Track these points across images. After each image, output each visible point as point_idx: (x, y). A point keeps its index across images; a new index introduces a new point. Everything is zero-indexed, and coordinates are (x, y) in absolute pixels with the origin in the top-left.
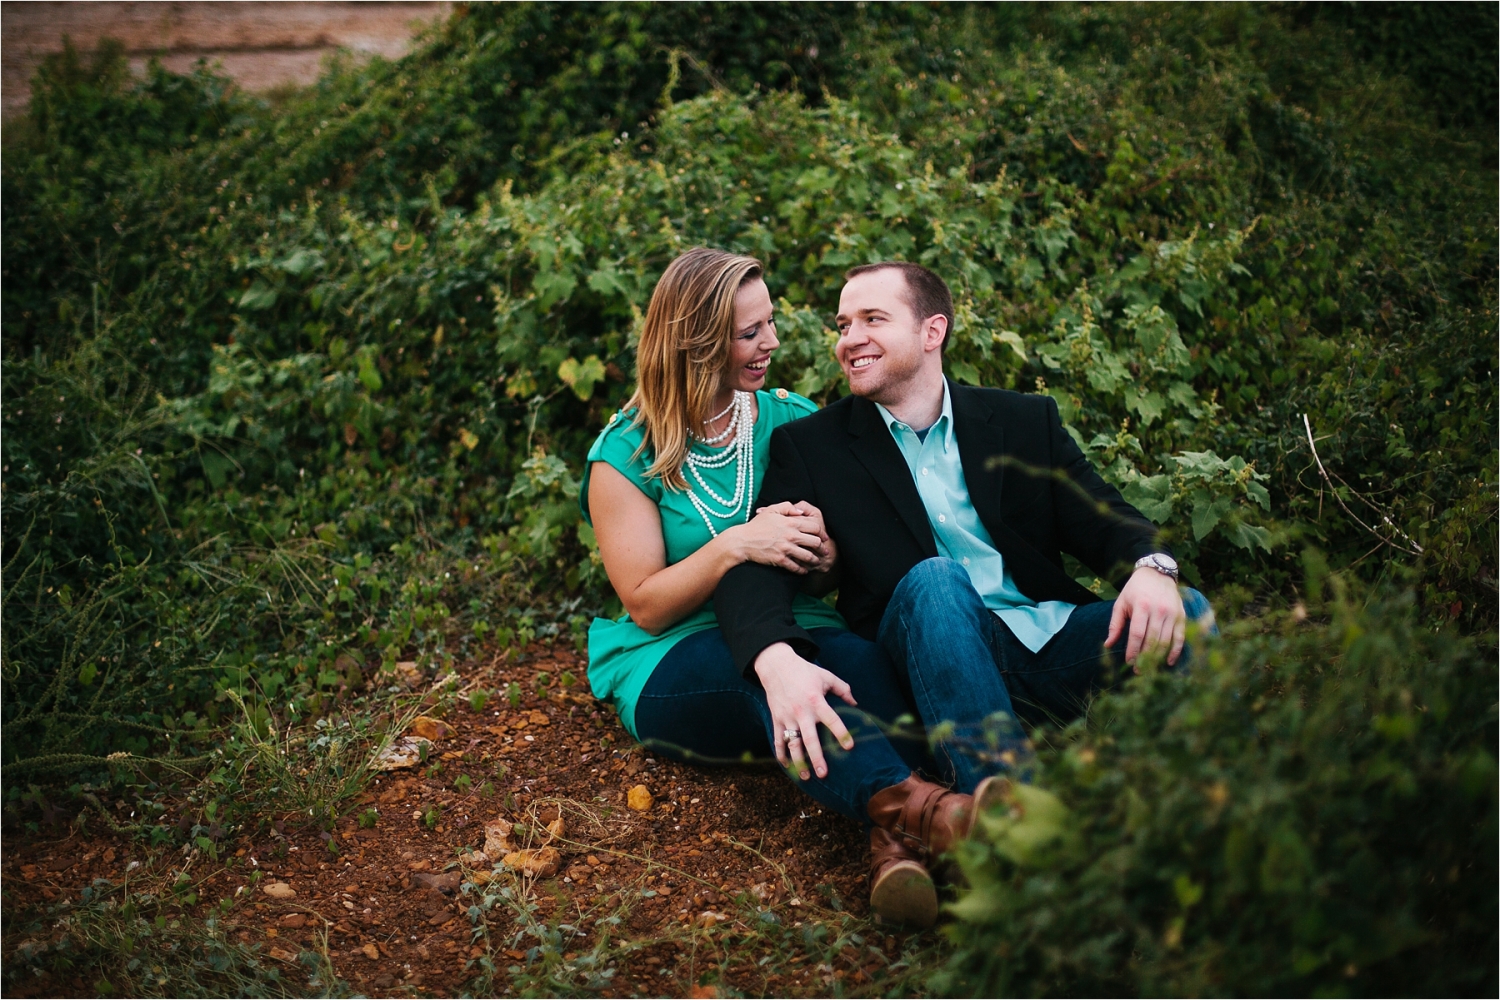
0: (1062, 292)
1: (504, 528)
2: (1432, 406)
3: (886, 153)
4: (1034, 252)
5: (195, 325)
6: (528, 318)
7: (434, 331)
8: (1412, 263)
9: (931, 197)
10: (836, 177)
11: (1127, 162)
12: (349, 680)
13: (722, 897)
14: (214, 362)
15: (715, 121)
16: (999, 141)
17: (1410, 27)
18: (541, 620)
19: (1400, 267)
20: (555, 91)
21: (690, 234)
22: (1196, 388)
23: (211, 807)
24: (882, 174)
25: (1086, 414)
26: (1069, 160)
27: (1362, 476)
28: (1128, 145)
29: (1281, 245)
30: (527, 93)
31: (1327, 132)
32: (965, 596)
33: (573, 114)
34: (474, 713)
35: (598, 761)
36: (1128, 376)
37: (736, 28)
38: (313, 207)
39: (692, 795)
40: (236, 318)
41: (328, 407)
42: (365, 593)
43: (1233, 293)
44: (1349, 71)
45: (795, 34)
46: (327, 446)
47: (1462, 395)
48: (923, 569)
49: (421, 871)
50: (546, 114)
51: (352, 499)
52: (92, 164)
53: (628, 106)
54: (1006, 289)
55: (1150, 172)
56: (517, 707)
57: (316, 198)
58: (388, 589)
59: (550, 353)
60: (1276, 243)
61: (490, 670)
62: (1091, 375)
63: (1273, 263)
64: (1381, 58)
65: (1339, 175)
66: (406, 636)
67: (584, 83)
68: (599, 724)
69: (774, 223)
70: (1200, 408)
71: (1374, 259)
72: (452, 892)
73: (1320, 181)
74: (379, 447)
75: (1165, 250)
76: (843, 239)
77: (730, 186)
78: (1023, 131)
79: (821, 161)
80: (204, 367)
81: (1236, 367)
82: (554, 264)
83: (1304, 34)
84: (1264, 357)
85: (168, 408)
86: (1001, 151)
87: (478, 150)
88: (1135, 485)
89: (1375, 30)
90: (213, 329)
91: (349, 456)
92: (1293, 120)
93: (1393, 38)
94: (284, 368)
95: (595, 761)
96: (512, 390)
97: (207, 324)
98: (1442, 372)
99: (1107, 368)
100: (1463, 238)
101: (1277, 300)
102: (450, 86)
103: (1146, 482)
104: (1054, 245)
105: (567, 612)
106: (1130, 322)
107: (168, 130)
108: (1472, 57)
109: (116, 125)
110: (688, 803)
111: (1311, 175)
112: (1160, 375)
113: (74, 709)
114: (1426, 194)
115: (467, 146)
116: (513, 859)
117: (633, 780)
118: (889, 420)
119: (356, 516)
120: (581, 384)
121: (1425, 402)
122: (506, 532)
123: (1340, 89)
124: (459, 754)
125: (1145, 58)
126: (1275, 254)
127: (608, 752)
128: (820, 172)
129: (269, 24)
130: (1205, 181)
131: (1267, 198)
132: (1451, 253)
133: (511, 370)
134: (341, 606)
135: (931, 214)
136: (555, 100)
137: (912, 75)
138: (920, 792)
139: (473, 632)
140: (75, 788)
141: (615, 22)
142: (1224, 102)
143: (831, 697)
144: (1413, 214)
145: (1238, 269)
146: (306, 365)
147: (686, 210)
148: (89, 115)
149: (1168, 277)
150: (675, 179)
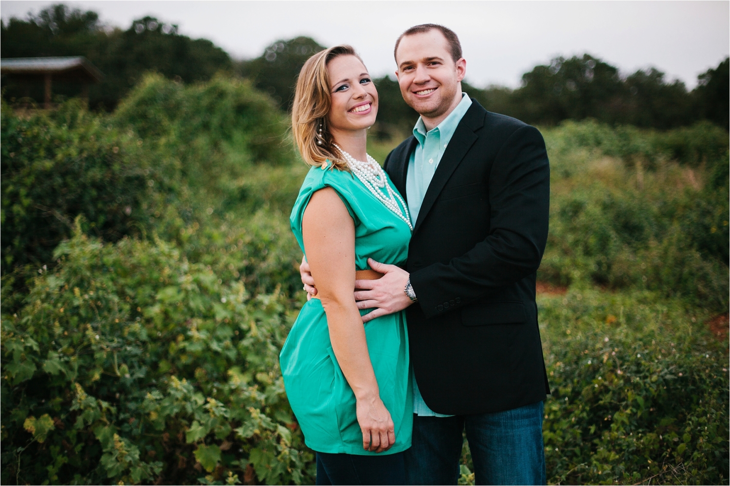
15: (101, 259)
37: (81, 197)
59: (17, 413)
69: (144, 322)
77: (117, 300)
82: (21, 357)
120: (39, 432)
128: (172, 290)
150: (86, 297)
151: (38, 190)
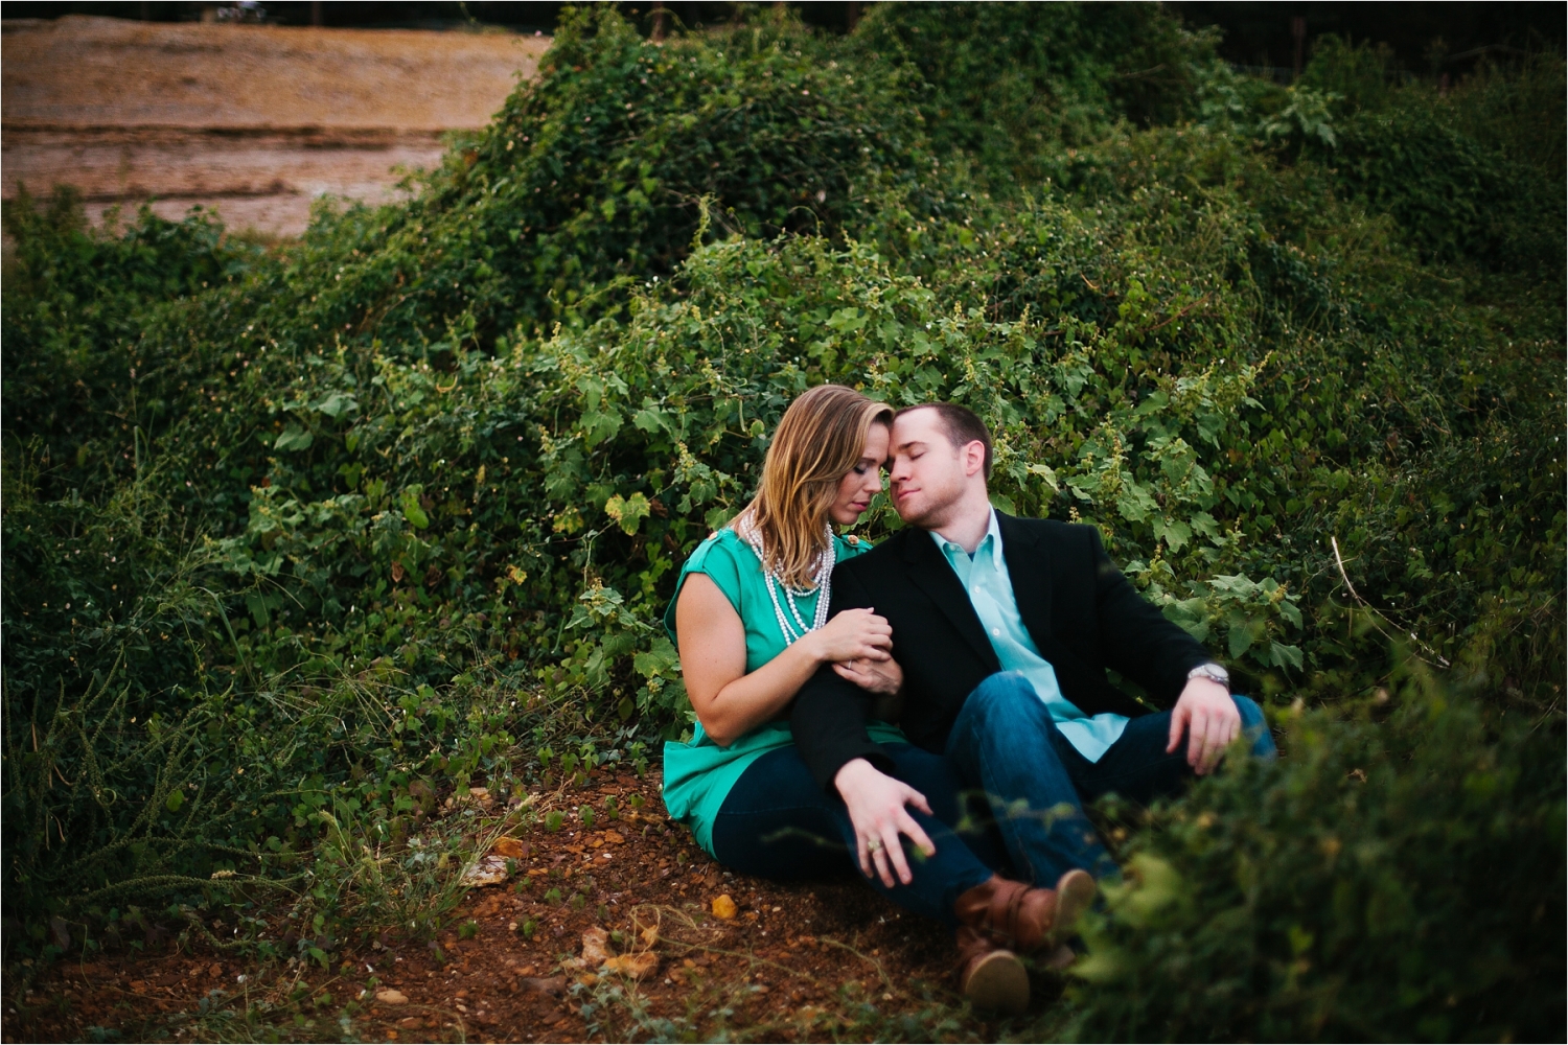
0: (1086, 427)
1: (556, 661)
2: (1447, 530)
3: (910, 294)
4: (1055, 388)
5: (229, 468)
6: (575, 456)
7: (476, 471)
8: (1413, 395)
9: (959, 336)
10: (866, 318)
11: (1140, 301)
12: (423, 804)
13: (819, 994)
14: (253, 504)
15: (744, 264)
16: (1012, 282)
17: (1389, 165)
18: (601, 747)
19: (1403, 400)
20: (569, 235)
21: (729, 374)
22: (1216, 518)
23: (319, 920)
24: (907, 316)
25: (1117, 542)
26: (1082, 299)
27: (1385, 597)
28: (1139, 284)
29: (1289, 379)
30: (542, 238)
31: (1322, 269)
32: (1033, 708)
33: (586, 259)
34: (550, 833)
35: (677, 876)
36: (1155, 506)
37: (744, 173)
38: (341, 352)
39: (773, 904)
40: (272, 460)
41: (376, 545)
42: (430, 723)
43: (1245, 426)
44: (1333, 210)
45: (801, 179)
46: (373, 585)
47: (1476, 519)
48: (991, 684)
49: (528, 975)
50: (560, 259)
51: (402, 634)
52: (93, 310)
53: (640, 250)
54: (1033, 424)
55: (1162, 311)
56: (589, 828)
57: (343, 343)
58: (453, 718)
59: (596, 490)
60: (1284, 377)
61: (559, 794)
62: (1121, 504)
63: (1282, 397)
64: (1363, 197)
65: (1336, 311)
66: (474, 763)
67: (597, 229)
68: (673, 841)
69: (805, 364)
70: (1224, 535)
71: (1376, 392)
72: (559, 995)
73: (1317, 318)
74: (425, 585)
75: (1183, 385)
76: (878, 377)
77: (763, 327)
78: (1036, 272)
79: (848, 304)
80: (243, 510)
81: (1252, 497)
82: (600, 403)
83: (1288, 173)
84: (1278, 487)
85: (215, 549)
86: (1016, 293)
87: (495, 294)
88: (1173, 607)
89: (1355, 168)
90: (247, 472)
91: (396, 593)
92: (1288, 259)
93: (1373, 177)
94: (326, 509)
95: (674, 876)
96: (559, 527)
97: (240, 467)
98: (1453, 496)
99: (1136, 498)
100: (1458, 371)
101: (1287, 433)
102: (466, 232)
103: (1181, 605)
104: (1074, 382)
105: (625, 739)
106: (1155, 454)
107: (163, 277)
108: (1450, 194)
109: (111, 272)
110: (770, 911)
111: (1309, 312)
112: (1183, 504)
113: (164, 833)
114: (1419, 330)
115: (487, 291)
116: (613, 964)
117: (713, 891)
118: (941, 541)
119: (410, 650)
120: (627, 520)
121: (1440, 526)
122: (558, 664)
123: (1325, 227)
124: (544, 871)
125: (1145, 199)
126: (1285, 390)
127: (685, 867)
128: (848, 313)
129: (223, 170)
130: (1211, 319)
131: (1269, 335)
132: (1450, 386)
133: (559, 507)
134: (408, 735)
135: (958, 352)
136: (569, 245)
137: (920, 217)
138: (1004, 890)
139: (538, 759)
140: (173, 909)
141: (626, 168)
142: (1223, 242)
143: (910, 807)
144: (1408, 350)
145: (1252, 402)
146: (348, 505)
147: (725, 351)
148: (84, 262)
149: (1186, 411)
150: (711, 320)
151: (671, 164)
